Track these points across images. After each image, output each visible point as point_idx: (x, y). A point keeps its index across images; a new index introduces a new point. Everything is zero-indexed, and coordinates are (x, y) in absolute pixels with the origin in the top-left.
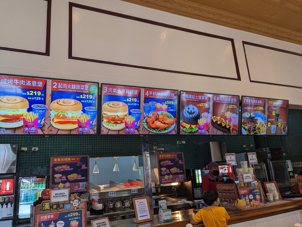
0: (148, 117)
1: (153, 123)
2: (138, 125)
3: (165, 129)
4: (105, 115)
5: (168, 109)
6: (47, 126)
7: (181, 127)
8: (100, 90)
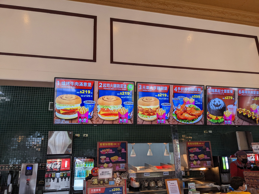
0: (176, 109)
1: (182, 114)
2: (168, 116)
3: (193, 120)
4: (140, 109)
5: (195, 102)
6: (95, 117)
7: (208, 118)
8: (136, 87)
